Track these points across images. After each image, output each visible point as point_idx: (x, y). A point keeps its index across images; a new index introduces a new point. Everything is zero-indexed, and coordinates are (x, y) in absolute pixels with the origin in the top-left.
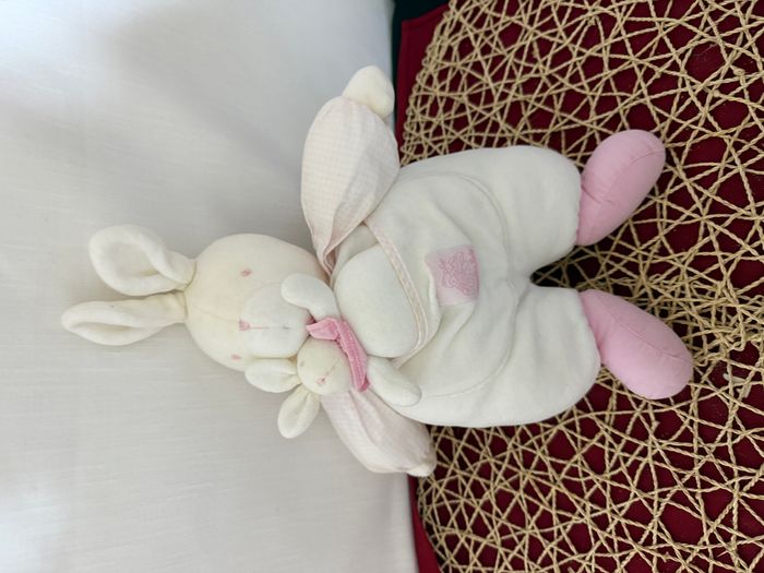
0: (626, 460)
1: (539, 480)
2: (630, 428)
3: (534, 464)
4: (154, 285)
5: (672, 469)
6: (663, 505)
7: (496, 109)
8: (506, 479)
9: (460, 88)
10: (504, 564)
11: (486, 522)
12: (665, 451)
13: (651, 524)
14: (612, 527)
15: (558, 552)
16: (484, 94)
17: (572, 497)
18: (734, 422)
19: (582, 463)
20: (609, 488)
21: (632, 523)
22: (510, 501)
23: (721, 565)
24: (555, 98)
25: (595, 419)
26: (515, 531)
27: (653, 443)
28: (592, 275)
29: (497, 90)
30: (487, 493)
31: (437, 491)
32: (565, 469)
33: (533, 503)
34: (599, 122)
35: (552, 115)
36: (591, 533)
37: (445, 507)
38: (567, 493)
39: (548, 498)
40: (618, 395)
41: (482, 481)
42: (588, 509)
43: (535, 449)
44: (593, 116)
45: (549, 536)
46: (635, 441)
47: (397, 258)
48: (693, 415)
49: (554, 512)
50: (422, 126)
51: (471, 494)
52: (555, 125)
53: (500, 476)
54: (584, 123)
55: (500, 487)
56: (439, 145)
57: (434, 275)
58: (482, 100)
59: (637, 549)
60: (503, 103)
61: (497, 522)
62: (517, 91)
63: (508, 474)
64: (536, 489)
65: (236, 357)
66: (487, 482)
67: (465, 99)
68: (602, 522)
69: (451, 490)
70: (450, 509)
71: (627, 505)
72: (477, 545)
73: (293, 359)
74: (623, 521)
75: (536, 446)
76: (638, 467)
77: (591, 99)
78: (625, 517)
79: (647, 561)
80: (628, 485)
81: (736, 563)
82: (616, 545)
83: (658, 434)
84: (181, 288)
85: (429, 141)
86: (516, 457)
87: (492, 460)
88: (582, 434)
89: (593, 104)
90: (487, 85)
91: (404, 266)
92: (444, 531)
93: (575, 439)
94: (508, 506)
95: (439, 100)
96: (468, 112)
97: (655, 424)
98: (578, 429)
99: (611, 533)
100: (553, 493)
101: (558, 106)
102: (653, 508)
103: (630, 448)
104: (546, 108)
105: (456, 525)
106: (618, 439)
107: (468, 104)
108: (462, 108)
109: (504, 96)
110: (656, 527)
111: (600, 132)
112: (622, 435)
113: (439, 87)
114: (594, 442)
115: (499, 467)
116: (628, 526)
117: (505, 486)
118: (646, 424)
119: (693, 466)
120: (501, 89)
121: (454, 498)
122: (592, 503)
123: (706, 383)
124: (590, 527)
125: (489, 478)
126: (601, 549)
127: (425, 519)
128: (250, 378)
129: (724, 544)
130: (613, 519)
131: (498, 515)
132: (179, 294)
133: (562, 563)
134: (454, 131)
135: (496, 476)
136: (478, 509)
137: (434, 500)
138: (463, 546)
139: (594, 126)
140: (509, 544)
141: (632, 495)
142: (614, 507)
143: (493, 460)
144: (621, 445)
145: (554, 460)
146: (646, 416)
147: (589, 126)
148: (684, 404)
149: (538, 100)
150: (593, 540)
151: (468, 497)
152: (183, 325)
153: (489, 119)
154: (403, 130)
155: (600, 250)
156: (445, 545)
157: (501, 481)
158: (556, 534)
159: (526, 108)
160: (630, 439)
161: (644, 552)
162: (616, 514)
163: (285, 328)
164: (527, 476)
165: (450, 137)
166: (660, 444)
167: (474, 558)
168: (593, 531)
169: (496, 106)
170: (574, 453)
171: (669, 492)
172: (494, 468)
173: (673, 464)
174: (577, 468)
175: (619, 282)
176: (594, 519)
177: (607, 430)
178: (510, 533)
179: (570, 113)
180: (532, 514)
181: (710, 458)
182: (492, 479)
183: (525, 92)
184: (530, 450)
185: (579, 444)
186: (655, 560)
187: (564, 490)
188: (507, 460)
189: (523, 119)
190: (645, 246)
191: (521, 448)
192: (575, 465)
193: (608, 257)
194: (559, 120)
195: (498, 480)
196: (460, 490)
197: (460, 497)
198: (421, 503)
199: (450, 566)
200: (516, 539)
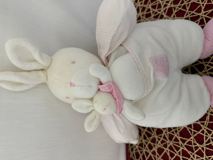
1: (175, 145)
3: (173, 139)
4: (34, 66)
9: (148, 3)
11: (153, 158)
16: (157, 5)
17: (189, 152)
19: (194, 140)
20: (205, 150)
22: (163, 152)
24: (187, 5)
25: (200, 124)
28: (201, 71)
29: (163, 4)
30: (154, 148)
32: (187, 142)
33: (172, 153)
34: (205, 14)
35: (185, 12)
38: (187, 151)
39: (178, 151)
40: (210, 115)
41: (152, 144)
42: (195, 157)
44: (203, 12)
47: (137, 58)
49: (181, 157)
51: (148, 148)
52: (186, 15)
53: (160, 142)
54: (199, 14)
55: (159, 146)
57: (153, 66)
58: (157, 7)
60: (165, 8)
61: (158, 159)
62: (171, 4)
63: (162, 142)
64: (174, 148)
65: (68, 98)
66: (154, 144)
67: (150, 7)
70: (140, 153)
71: (212, 156)
73: (91, 99)
75: (175, 133)
77: (202, 6)
84: (45, 68)
86: (166, 136)
87: (156, 137)
88: (194, 129)
89: (203, 8)
90: (159, 2)
91: (140, 62)
93: (191, 131)
94: (162, 153)
95: (140, 8)
96: (151, 12)
98: (193, 127)
100: (181, 150)
101: (188, 9)
104: (183, 10)
105: (142, 159)
106: (210, 132)
107: (151, 9)
108: (149, 10)
109: (165, 6)
111: (205, 18)
113: (140, 3)
114: (199, 132)
117: (161, 146)
120: (164, 3)
121: (141, 149)
122: (197, 155)
125: (155, 143)
127: (131, 156)
128: (74, 107)
131: (158, 156)
132: (45, 71)
134: (145, 18)
135: (158, 142)
136: (150, 154)
137: (134, 150)
139: (203, 15)
142: (207, 157)
144: (211, 135)
145: (182, 138)
147: (201, 15)
149: (179, 7)
151: (147, 149)
152: (45, 84)
153: (159, 14)
155: (205, 61)
157: (160, 144)
159: (175, 10)
163: (90, 86)
164: (171, 143)
169: (162, 9)
170: (191, 136)
177: (205, 128)
179: (193, 11)
180: (172, 157)
182: (156, 143)
183: (174, 4)
184: (172, 134)
185: (193, 133)
187: (185, 149)
188: (162, 137)
189: (173, 14)
191: (168, 133)
192: (191, 141)
193: (208, 64)
194: (188, 14)
195: (158, 144)
196: (144, 146)
197: (144, 149)
198: (129, 151)
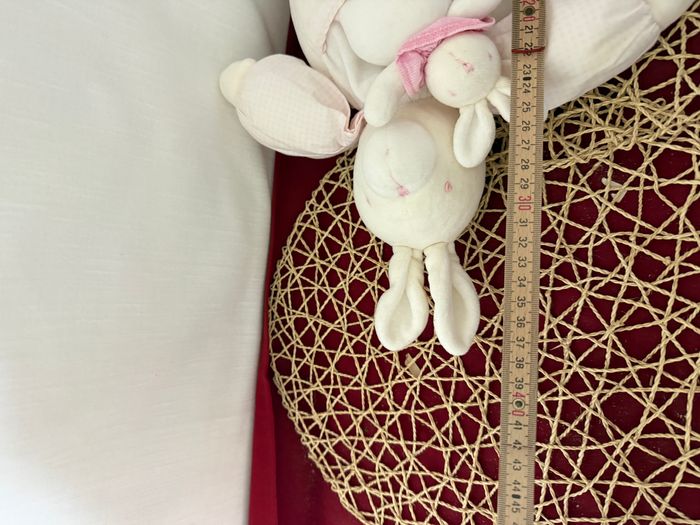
0: (485, 256)
2: (497, 225)
8: (363, 270)
10: (346, 348)
11: (336, 309)
13: (495, 318)
18: (601, 226)
22: (363, 291)
23: (552, 357)
26: (363, 318)
30: (342, 283)
31: (293, 276)
37: (299, 292)
41: (339, 271)
46: (499, 239)
48: (563, 215)
51: (327, 283)
53: (358, 266)
55: (356, 277)
59: (476, 340)
61: (347, 309)
63: (365, 265)
66: (344, 272)
69: (308, 277)
70: (303, 294)
72: (324, 329)
76: (496, 264)
79: (483, 351)
80: (482, 280)
81: (566, 356)
86: (377, 250)
87: (352, 252)
92: (294, 314)
94: (360, 295)
102: (500, 303)
103: (491, 246)
105: (307, 309)
106: (481, 236)
110: (499, 322)
112: (487, 232)
115: (358, 258)
117: (361, 276)
119: (550, 265)
121: (309, 285)
123: (583, 185)
125: (346, 268)
127: (278, 301)
129: (560, 339)
131: (348, 303)
135: (353, 266)
136: (331, 296)
137: (289, 285)
138: (310, 329)
140: (355, 330)
143: (354, 252)
148: (556, 205)
151: (323, 285)
156: (293, 327)
157: (358, 272)
167: (319, 340)
172: (353, 259)
178: (357, 320)
181: (569, 258)
182: (349, 269)
186: (490, 351)
188: (367, 253)
195: (355, 270)
196: (316, 278)
197: (315, 284)
198: (276, 287)
199: (296, 345)
200: (362, 326)
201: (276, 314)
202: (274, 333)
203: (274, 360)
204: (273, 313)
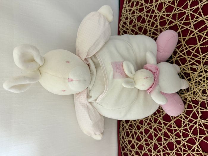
0: (189, 124)
1: (159, 127)
2: (191, 115)
3: (157, 122)
5: (205, 129)
6: (200, 140)
7: (154, 5)
8: (148, 125)
10: (145, 150)
11: (141, 137)
12: (203, 123)
13: (195, 146)
14: (182, 144)
15: (163, 149)
17: (169, 134)
19: (174, 124)
20: (182, 132)
21: (189, 144)
24: (175, 1)
26: (150, 141)
27: (199, 120)
28: (184, 64)
30: (142, 129)
31: (126, 127)
32: (168, 125)
33: (156, 134)
34: (191, 10)
35: (174, 8)
36: (174, 145)
37: (128, 132)
38: (168, 132)
39: (161, 133)
40: (188, 103)
41: (140, 125)
42: (174, 138)
43: (158, 118)
44: (189, 8)
45: (161, 144)
46: (193, 119)
49: (163, 137)
50: (128, 11)
51: (137, 129)
52: (174, 11)
53: (146, 124)
54: (185, 11)
55: (146, 128)
56: (134, 17)
58: (149, 2)
59: (189, 152)
60: (157, 3)
61: (144, 138)
63: (149, 124)
64: (158, 130)
65: (64, 91)
66: (142, 126)
68: (178, 142)
69: (130, 127)
70: (129, 132)
71: (188, 138)
72: (137, 144)
74: (186, 143)
76: (193, 127)
78: (186, 142)
80: (189, 132)
82: (182, 150)
83: (201, 118)
85: (130, 16)
86: (152, 119)
89: (189, 4)
92: (127, 139)
94: (148, 133)
95: (134, 2)
96: (144, 6)
97: (201, 115)
99: (181, 146)
101: (176, 4)
102: (196, 141)
103: (191, 121)
104: (172, 5)
105: (131, 137)
106: (187, 118)
107: (144, 3)
108: (142, 5)
110: (197, 146)
111: (191, 14)
112: (188, 117)
114: (178, 118)
115: (146, 122)
116: (187, 145)
117: (147, 127)
118: (197, 114)
121: (131, 129)
122: (176, 136)
124: (174, 144)
125: (142, 124)
126: (177, 150)
127: (122, 135)
130: (182, 142)
131: (144, 136)
133: (164, 152)
134: (139, 13)
135: (145, 124)
136: (138, 133)
137: (125, 129)
138: (133, 144)
139: (189, 12)
140: (148, 145)
141: (190, 136)
142: (183, 138)
144: (188, 120)
145: (164, 121)
146: (198, 112)
147: (187, 11)
149: (169, 2)
150: (175, 147)
151: (136, 129)
153: (151, 9)
154: (122, 12)
156: (127, 143)
157: (146, 126)
158: (163, 144)
159: (164, 5)
160: (191, 118)
161: (191, 153)
162: (184, 141)
163: (85, 80)
164: (155, 126)
165: (137, 15)
166: (202, 121)
167: (136, 147)
168: (175, 145)
170: (171, 120)
171: (203, 136)
172: (144, 122)
173: (205, 128)
174: (172, 125)
175: (193, 67)
176: (176, 141)
177: (183, 115)
178: (148, 141)
179: (180, 7)
180: (156, 137)
182: (143, 125)
184: (157, 118)
185: (173, 118)
187: (166, 131)
188: (149, 120)
189: (163, 9)
190: (204, 55)
191: (154, 117)
192: (171, 124)
193: (190, 58)
194: (176, 9)
195: (145, 125)
196: (133, 127)
197: (133, 129)
198: (121, 130)
199: (129, 149)
200: (150, 143)
201: (122, 139)
202: (122, 145)
203: (123, 153)
204: (121, 139)
